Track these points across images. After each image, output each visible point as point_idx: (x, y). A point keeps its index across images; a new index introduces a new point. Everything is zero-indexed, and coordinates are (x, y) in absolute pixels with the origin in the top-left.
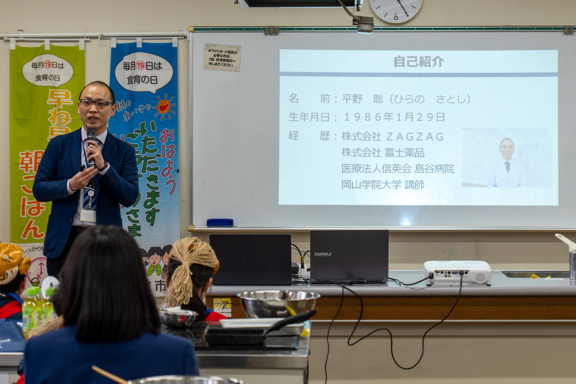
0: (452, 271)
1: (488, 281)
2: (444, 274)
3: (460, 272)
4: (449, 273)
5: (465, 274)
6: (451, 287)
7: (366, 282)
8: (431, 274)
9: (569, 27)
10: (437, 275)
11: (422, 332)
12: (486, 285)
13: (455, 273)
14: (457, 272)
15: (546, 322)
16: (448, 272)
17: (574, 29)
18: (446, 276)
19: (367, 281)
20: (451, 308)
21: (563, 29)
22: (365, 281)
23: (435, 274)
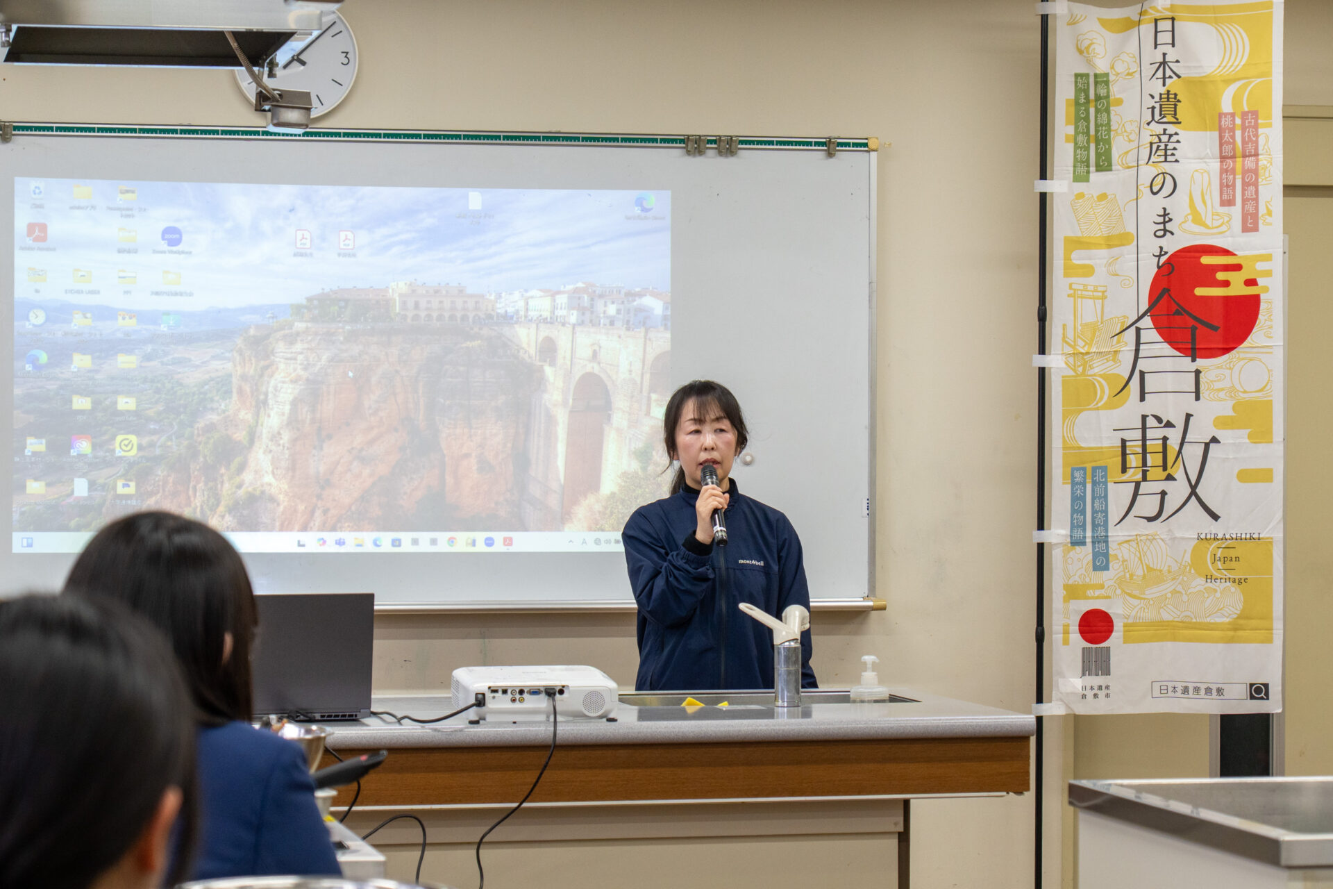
0: (528, 689)
1: (610, 711)
2: (509, 696)
3: (546, 689)
4: (521, 692)
5: (558, 695)
6: (515, 725)
7: (320, 718)
8: (480, 696)
9: (697, 137)
10: (494, 697)
11: (475, 833)
12: (605, 720)
13: (535, 692)
14: (539, 689)
15: (743, 803)
16: (517, 691)
17: (708, 143)
18: (514, 700)
19: (322, 716)
20: (537, 773)
21: (682, 141)
22: (318, 716)
23: (489, 695)
